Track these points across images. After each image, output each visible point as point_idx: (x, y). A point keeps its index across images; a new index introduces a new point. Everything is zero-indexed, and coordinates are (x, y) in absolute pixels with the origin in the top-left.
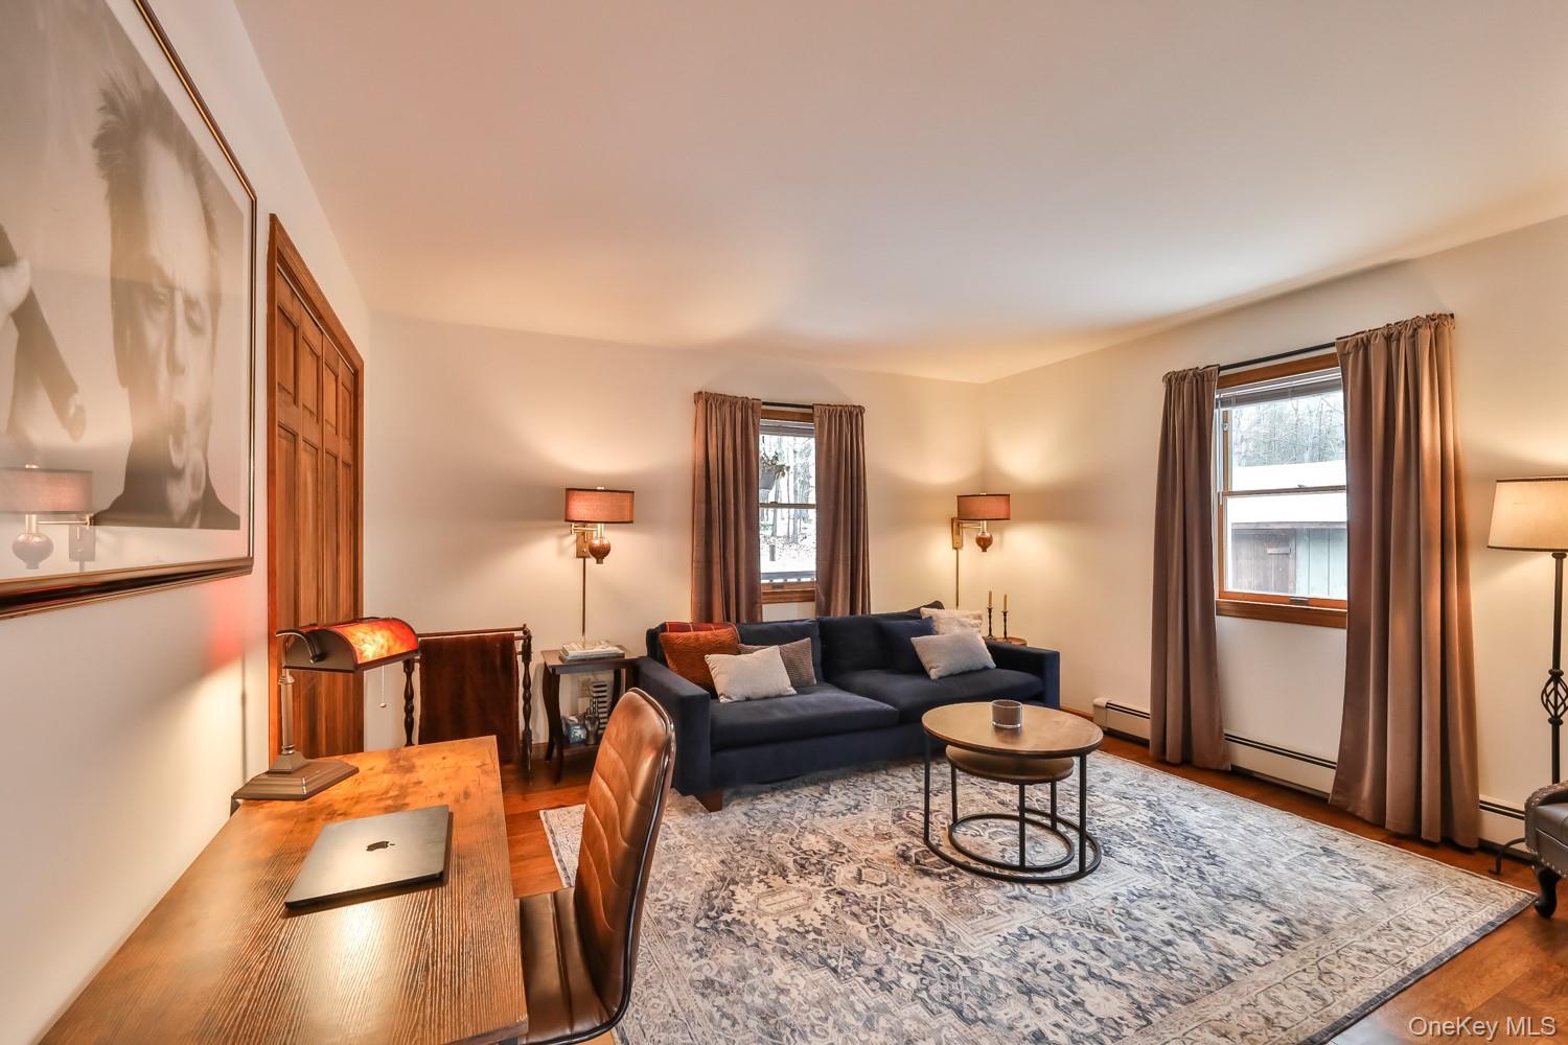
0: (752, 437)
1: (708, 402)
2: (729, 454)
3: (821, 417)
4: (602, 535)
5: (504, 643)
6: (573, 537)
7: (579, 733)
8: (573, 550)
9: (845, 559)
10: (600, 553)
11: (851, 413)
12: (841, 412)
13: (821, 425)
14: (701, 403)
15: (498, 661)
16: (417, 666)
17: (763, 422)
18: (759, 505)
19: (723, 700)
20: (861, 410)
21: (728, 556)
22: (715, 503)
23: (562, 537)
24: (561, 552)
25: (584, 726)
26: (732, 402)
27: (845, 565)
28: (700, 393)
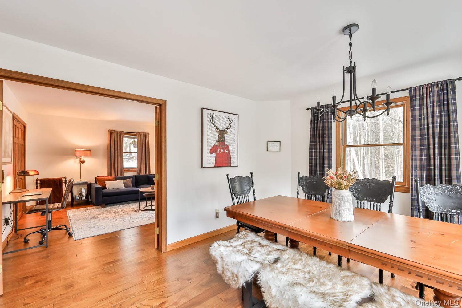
0: (121, 139)
1: (111, 132)
2: (116, 143)
3: (138, 135)
4: (84, 159)
5: (60, 180)
6: (78, 159)
7: (78, 198)
8: (78, 162)
9: (144, 163)
10: (83, 162)
11: (145, 134)
12: (143, 134)
13: (138, 136)
14: (110, 132)
15: (58, 183)
16: (39, 185)
17: (124, 136)
18: (123, 152)
19: (107, 189)
20: (148, 134)
21: (115, 163)
22: (112, 152)
23: (75, 159)
24: (75, 162)
25: (79, 196)
26: (117, 132)
27: (144, 165)
28: (109, 130)
